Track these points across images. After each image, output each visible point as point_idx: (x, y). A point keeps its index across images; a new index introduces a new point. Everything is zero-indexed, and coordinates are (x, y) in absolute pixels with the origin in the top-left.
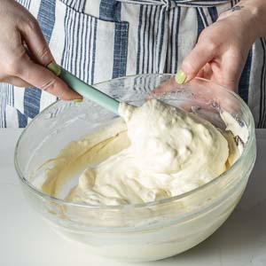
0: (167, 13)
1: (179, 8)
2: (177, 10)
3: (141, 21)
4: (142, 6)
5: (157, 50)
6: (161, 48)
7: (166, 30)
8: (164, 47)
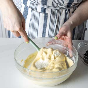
0: (58, 11)
1: (61, 9)
2: (60, 10)
3: (51, 13)
4: (52, 9)
5: (55, 20)
6: (56, 20)
7: (57, 15)
8: (57, 19)
